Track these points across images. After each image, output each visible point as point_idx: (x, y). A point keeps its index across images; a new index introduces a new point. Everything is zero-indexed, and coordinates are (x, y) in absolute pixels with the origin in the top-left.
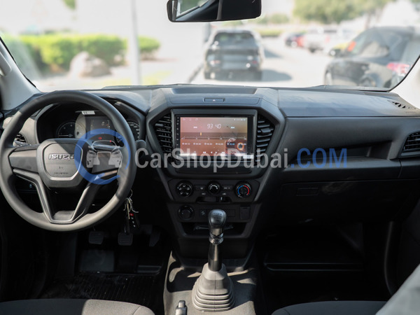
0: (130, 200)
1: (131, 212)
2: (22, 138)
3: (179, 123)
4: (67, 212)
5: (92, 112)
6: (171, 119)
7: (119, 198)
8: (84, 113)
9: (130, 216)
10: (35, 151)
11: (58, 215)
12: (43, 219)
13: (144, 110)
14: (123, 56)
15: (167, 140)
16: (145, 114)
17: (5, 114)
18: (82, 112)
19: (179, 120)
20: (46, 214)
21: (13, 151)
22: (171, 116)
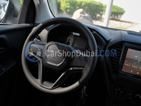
0: (85, 88)
1: (84, 95)
2: (39, 39)
3: (127, 51)
4: (50, 83)
5: (78, 34)
6: (122, 48)
7: (80, 83)
8: (74, 33)
9: (83, 97)
10: (44, 46)
11: (45, 83)
12: (37, 83)
13: (108, 39)
14: (101, 15)
15: (116, 60)
16: (107, 42)
17: (35, 25)
18: (73, 33)
19: (127, 50)
20: (39, 80)
21: (33, 43)
22: (122, 46)
